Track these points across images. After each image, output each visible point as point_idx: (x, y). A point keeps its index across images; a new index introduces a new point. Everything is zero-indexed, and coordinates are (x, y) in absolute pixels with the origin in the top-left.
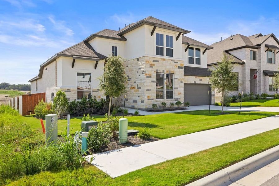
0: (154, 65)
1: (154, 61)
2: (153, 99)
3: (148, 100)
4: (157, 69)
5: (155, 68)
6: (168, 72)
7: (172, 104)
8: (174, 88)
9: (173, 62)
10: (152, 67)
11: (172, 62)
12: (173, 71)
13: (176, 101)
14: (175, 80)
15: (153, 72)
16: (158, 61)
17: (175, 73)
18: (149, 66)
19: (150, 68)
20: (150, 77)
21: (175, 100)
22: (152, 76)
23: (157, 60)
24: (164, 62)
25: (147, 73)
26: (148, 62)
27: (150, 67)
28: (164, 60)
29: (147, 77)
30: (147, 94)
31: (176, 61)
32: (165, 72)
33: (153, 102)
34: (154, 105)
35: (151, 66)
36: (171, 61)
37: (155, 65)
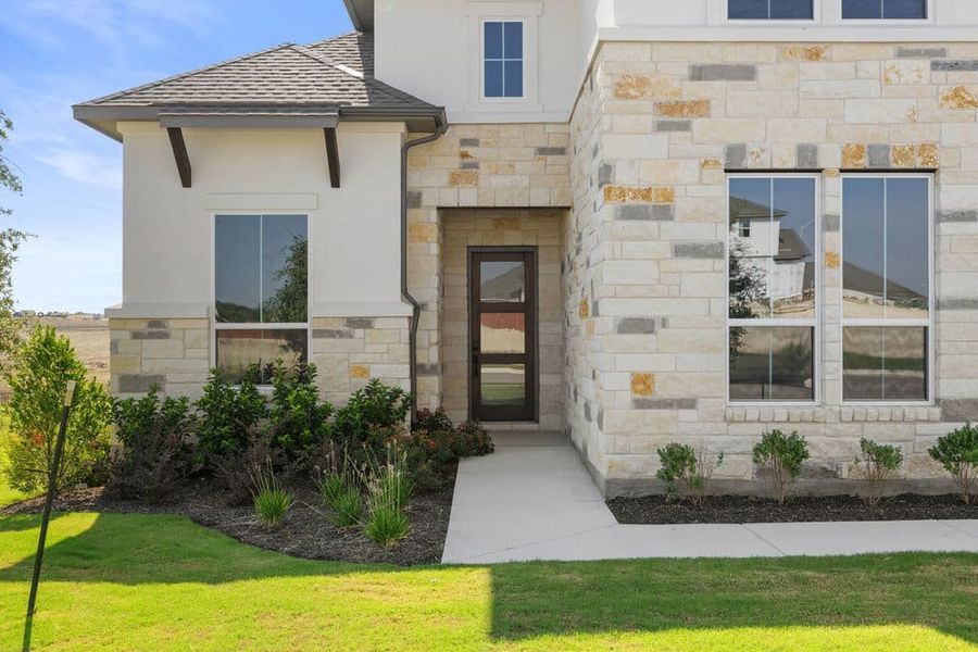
0: (700, 107)
1: (699, 73)
2: (689, 404)
3: (640, 404)
4: (734, 139)
5: (711, 136)
6: (864, 163)
7: (885, 456)
8: (938, 307)
9: (925, 64)
10: (686, 127)
11: (905, 64)
12: (923, 148)
13: (948, 428)
14: (945, 227)
15: (687, 172)
16: (747, 73)
17: (942, 161)
18: (648, 121)
19: (663, 136)
20: (664, 213)
21: (947, 418)
22: (680, 205)
23: (735, 57)
24: (818, 67)
25: (623, 177)
26: (642, 82)
27: (662, 127)
28: (814, 52)
29: (628, 214)
30: (639, 355)
31: (954, 55)
32: (830, 158)
33: (685, 429)
35: (674, 117)
36: (902, 54)
37: (716, 109)
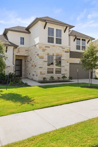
0: (46, 50)
1: (46, 47)
2: (44, 74)
3: (41, 74)
4: (48, 53)
6: (57, 55)
7: (59, 78)
8: (62, 67)
9: (61, 48)
10: (45, 51)
11: (60, 48)
12: (61, 54)
13: (63, 76)
14: (62, 61)
15: (45, 55)
16: (49, 47)
17: (62, 55)
18: (42, 50)
19: (43, 52)
20: (43, 58)
21: (62, 75)
22: (44, 58)
23: (48, 46)
24: (54, 47)
25: (40, 55)
26: (41, 47)
27: (43, 51)
28: (54, 46)
29: (40, 58)
30: (41, 70)
31: (63, 47)
32: (55, 55)
33: (44, 76)
34: (44, 78)
35: (44, 50)
36: (60, 47)
37: (47, 50)
